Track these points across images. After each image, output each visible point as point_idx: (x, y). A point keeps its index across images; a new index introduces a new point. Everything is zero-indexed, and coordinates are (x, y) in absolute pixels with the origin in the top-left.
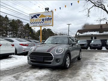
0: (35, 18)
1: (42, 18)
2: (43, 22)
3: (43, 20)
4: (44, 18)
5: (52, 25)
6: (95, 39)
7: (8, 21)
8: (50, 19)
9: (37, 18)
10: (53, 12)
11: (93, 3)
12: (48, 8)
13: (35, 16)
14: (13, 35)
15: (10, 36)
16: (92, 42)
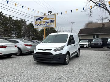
0: (39, 21)
1: (45, 21)
2: (46, 24)
3: (46, 22)
4: (48, 20)
5: (54, 26)
6: (97, 38)
7: (12, 21)
8: (53, 21)
9: (41, 20)
10: (55, 15)
11: (94, 3)
12: (51, 12)
13: (39, 19)
14: (17, 34)
15: (15, 35)
16: (94, 40)
